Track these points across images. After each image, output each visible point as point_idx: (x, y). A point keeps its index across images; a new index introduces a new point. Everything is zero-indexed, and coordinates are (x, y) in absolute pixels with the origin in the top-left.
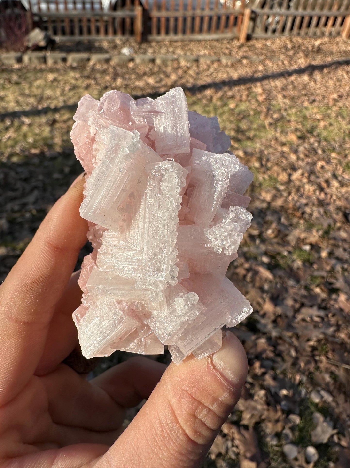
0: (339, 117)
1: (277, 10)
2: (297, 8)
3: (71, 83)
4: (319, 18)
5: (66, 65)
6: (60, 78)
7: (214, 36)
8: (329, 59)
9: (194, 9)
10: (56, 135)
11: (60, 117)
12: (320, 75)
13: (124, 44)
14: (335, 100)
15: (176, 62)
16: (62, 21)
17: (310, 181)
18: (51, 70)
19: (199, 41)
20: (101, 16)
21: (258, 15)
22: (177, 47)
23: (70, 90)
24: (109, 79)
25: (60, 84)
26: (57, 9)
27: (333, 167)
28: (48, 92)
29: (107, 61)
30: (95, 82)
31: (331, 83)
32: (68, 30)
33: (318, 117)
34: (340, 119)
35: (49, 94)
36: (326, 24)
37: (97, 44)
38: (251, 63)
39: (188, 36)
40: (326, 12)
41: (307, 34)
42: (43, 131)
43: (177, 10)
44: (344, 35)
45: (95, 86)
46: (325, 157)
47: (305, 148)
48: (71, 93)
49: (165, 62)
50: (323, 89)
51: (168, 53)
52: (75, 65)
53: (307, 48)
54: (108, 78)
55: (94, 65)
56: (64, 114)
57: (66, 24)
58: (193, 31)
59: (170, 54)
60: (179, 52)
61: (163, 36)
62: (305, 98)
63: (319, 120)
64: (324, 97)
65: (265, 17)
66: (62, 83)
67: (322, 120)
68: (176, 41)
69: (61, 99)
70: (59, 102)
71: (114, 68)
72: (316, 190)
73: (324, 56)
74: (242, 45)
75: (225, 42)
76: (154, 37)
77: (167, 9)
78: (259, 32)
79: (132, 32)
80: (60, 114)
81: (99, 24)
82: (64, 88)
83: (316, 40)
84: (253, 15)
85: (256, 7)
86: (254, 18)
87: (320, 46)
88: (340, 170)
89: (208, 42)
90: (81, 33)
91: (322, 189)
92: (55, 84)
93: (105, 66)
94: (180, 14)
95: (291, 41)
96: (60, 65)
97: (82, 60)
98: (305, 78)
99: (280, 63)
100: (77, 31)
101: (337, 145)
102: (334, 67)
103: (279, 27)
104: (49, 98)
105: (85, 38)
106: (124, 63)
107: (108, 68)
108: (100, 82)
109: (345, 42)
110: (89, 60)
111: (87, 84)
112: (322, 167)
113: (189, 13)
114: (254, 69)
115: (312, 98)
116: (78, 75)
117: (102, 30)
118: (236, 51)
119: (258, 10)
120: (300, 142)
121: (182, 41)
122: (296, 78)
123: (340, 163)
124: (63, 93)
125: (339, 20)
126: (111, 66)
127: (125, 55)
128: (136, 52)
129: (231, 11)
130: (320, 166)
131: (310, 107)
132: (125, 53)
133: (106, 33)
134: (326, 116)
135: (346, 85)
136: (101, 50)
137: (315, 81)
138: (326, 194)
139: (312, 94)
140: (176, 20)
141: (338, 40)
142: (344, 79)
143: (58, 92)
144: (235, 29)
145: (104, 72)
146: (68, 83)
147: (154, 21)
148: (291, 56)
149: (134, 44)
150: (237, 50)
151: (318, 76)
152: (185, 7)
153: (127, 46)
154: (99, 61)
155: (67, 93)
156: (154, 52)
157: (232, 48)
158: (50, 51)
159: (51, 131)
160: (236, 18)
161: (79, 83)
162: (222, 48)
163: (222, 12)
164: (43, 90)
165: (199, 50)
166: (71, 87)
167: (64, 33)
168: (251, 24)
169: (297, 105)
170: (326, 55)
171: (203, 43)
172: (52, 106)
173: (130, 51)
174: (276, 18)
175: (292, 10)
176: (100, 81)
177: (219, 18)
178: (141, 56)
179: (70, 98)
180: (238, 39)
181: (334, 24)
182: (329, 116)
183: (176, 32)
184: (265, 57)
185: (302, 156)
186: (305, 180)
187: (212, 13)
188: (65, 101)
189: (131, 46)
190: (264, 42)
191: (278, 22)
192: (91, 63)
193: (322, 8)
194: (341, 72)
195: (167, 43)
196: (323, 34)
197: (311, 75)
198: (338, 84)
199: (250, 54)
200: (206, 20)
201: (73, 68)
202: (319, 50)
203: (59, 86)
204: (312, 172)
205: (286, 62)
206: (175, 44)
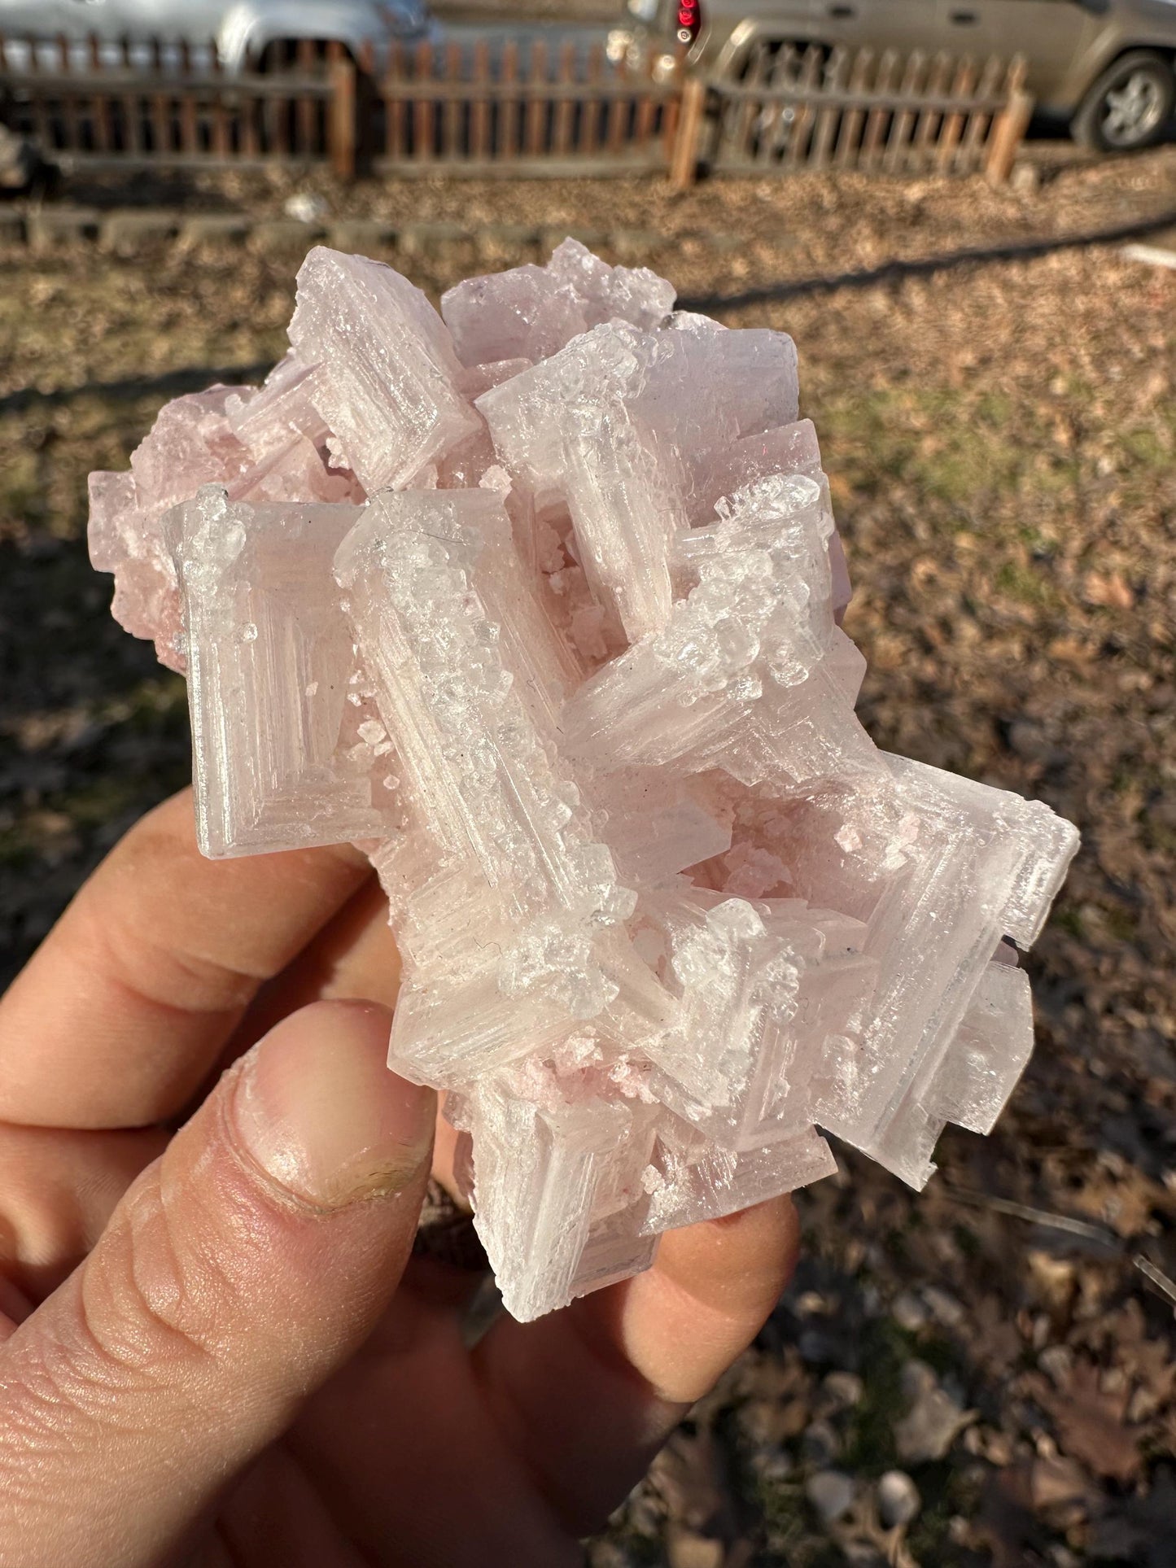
0: (981, 424)
1: (785, 86)
2: (846, 82)
3: (112, 312)
4: (917, 118)
5: (95, 250)
6: (76, 294)
7: (588, 165)
8: (949, 244)
9: (522, 75)
10: (55, 482)
11: (71, 423)
12: (922, 294)
13: (295, 185)
14: (970, 373)
15: (467, 247)
16: (83, 103)
17: (892, 625)
18: (46, 267)
19: (544, 180)
20: (217, 91)
21: (728, 103)
22: (469, 199)
23: (110, 333)
24: (243, 299)
25: (74, 314)
26: (65, 62)
27: (961, 580)
28: (34, 340)
29: (239, 238)
30: (197, 307)
31: (956, 320)
32: (102, 134)
33: (918, 421)
34: (983, 430)
35: (37, 347)
36: (937, 136)
37: (204, 184)
38: (710, 253)
39: (508, 164)
40: (935, 98)
41: (880, 166)
42: (13, 468)
43: (466, 80)
44: (994, 169)
45: (195, 320)
46: (938, 547)
47: (875, 520)
48: (115, 344)
49: (430, 246)
50: (932, 335)
51: (443, 219)
52: (127, 249)
53: (882, 211)
54: (239, 294)
55: (194, 251)
56: (86, 413)
57: (97, 116)
58: (521, 146)
59: (447, 220)
60: (479, 213)
61: (422, 163)
62: (878, 366)
63: (917, 434)
64: (935, 362)
65: (750, 110)
66: (80, 311)
67: (930, 432)
68: (466, 180)
69: (78, 362)
70: (70, 373)
71: (263, 263)
72: (910, 650)
73: (932, 235)
74: (680, 197)
75: (626, 185)
76: (395, 162)
77: (436, 74)
78: (733, 156)
79: (322, 146)
80: (74, 413)
81: (209, 117)
82: (89, 326)
83: (908, 185)
84: (713, 103)
85: (720, 76)
86: (715, 109)
87: (925, 205)
88: (980, 586)
89: (571, 185)
90: (149, 144)
91: (927, 648)
92: (58, 312)
93: (231, 256)
94: (478, 89)
95: (834, 187)
96: (76, 250)
97: (152, 234)
98: (878, 301)
99: (800, 257)
100: (134, 138)
101: (973, 511)
102: (962, 267)
103: (796, 143)
104: (34, 359)
105: (164, 161)
106: (293, 246)
107: (241, 262)
108: (215, 309)
109: (996, 194)
110: (174, 233)
111: (170, 315)
112: (930, 580)
113: (509, 89)
114: (716, 272)
115: (897, 364)
116: (136, 284)
117: (221, 138)
118: (659, 214)
119: (728, 87)
120: (860, 500)
121: (489, 179)
122: (850, 302)
123: (983, 564)
124: (84, 343)
125: (977, 125)
126: (249, 254)
127: (300, 222)
128: (335, 213)
129: (642, 85)
130: (922, 577)
131: (894, 393)
132: (297, 216)
133: (235, 146)
134: (941, 421)
135: (999, 324)
136: (215, 202)
137: (909, 312)
138: (941, 663)
139: (898, 351)
140: (467, 109)
141: (976, 187)
142: (996, 306)
143: (68, 341)
144: (658, 147)
145: (228, 275)
146: (102, 310)
147: (395, 112)
148: (831, 232)
149: (329, 186)
150: (663, 211)
151: (916, 295)
152: (495, 70)
153: (303, 191)
154: (211, 239)
155: (97, 344)
156: (396, 214)
157: (646, 206)
158: (43, 204)
159: (42, 469)
160: (659, 112)
161: (142, 309)
162: (615, 205)
163: (615, 86)
164: (15, 335)
165: (543, 210)
166: (113, 322)
167: (88, 143)
168: (708, 129)
169: (852, 386)
170: (939, 230)
171: (556, 186)
172: (47, 386)
173: (314, 209)
174: (784, 114)
175: (833, 91)
176: (211, 301)
177: (605, 110)
178: (353, 225)
179: (108, 360)
180: (666, 174)
181: (962, 137)
182: (950, 420)
183: (466, 148)
184: (752, 236)
185: (865, 544)
186: (876, 622)
187: (583, 92)
188: (89, 371)
189: (317, 193)
190: (749, 186)
191: (791, 128)
192: (184, 245)
193: (924, 85)
194: (986, 286)
195: (439, 184)
196: (929, 168)
197: (895, 291)
198: (977, 321)
199: (704, 223)
200: (564, 113)
201: (119, 261)
202: (917, 216)
203: (72, 321)
204: (897, 596)
205: (819, 253)
206: (465, 188)
